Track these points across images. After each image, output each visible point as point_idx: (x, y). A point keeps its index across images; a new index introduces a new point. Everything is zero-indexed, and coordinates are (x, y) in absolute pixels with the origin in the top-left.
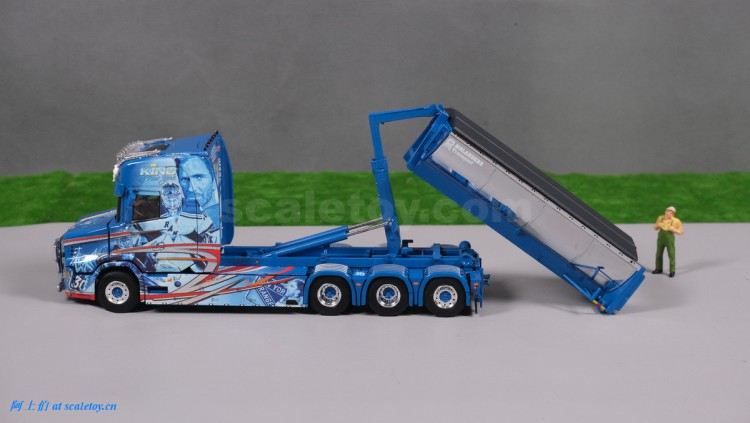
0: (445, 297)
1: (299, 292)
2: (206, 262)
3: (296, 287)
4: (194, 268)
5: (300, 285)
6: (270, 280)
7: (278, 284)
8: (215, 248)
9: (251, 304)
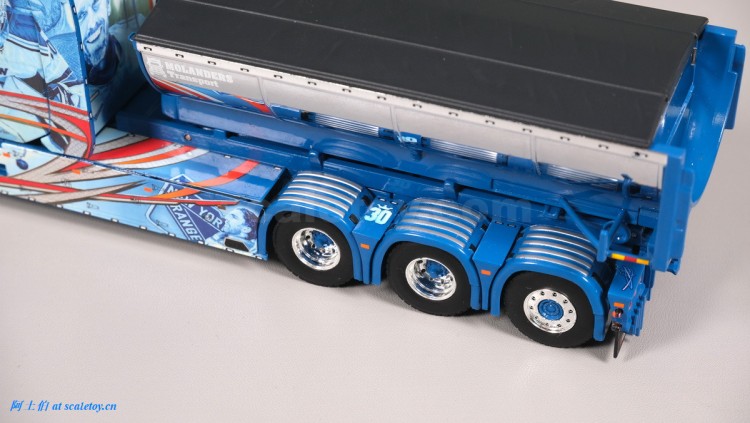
0: (550, 309)
1: (249, 230)
2: (68, 138)
3: (243, 221)
4: (46, 141)
5: (248, 218)
6: (191, 196)
7: (207, 206)
8: (80, 116)
9: (160, 230)
